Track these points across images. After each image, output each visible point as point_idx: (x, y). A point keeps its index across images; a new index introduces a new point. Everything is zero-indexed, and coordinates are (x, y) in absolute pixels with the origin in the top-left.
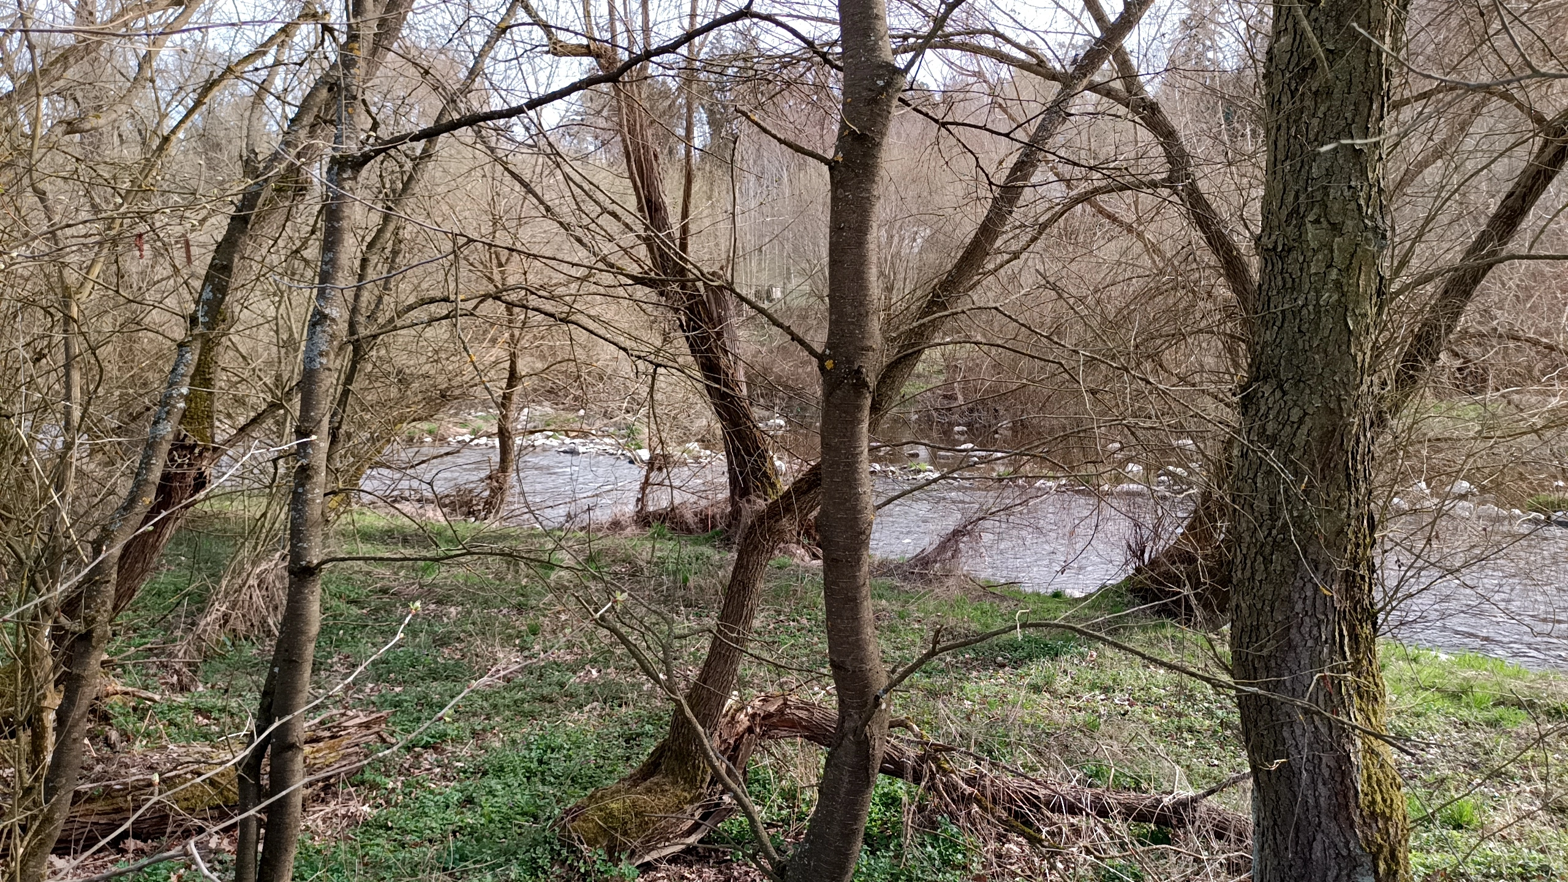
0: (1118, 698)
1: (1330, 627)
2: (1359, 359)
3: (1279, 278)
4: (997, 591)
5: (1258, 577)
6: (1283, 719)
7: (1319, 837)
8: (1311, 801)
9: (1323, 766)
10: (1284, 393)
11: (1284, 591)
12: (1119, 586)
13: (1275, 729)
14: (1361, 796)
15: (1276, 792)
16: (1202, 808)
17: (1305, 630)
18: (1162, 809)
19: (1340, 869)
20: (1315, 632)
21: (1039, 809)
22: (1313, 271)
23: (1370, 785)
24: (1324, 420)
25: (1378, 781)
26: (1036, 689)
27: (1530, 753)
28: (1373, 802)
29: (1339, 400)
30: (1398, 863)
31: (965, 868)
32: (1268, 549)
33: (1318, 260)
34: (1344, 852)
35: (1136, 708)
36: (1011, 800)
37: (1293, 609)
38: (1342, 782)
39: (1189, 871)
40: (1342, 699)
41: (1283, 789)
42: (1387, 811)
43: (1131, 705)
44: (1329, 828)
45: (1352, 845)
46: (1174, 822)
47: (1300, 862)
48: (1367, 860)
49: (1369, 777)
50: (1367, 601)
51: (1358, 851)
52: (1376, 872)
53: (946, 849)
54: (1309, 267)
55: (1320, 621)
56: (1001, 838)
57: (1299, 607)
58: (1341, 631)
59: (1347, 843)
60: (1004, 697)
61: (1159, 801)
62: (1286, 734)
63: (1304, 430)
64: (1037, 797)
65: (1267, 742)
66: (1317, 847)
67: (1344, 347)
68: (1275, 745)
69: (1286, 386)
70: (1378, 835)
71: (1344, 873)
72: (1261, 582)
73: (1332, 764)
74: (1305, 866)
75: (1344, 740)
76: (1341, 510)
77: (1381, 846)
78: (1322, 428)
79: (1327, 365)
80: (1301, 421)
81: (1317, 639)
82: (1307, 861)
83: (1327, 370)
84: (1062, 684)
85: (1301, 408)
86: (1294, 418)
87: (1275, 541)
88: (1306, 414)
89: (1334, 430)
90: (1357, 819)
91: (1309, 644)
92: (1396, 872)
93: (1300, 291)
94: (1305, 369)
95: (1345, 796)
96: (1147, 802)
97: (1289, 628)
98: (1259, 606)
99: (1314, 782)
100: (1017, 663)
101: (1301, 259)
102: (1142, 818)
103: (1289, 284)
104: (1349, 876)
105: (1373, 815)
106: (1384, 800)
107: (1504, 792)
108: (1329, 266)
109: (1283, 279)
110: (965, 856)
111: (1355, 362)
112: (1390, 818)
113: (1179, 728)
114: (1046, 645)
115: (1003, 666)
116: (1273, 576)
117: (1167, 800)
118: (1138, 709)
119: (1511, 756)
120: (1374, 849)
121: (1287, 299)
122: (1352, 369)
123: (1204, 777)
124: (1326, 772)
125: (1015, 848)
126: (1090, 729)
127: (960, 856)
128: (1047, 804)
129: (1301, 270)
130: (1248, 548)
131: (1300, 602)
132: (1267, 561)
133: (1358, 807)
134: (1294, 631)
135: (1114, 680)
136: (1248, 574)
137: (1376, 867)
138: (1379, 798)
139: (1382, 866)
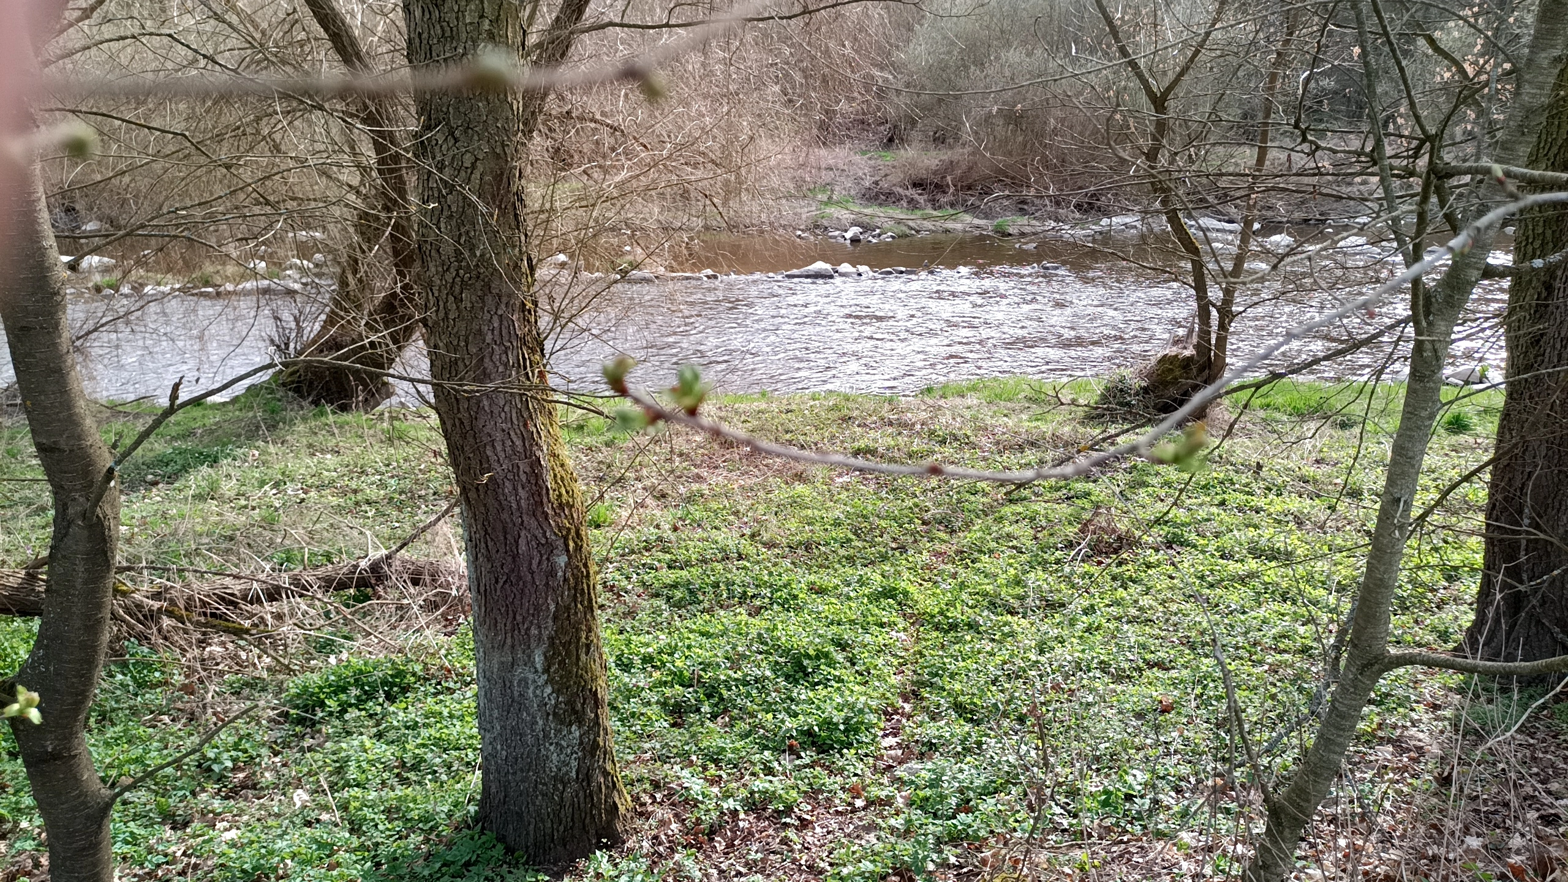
0: (290, 489)
1: (515, 352)
2: (515, 108)
3: (438, 27)
4: (127, 409)
5: (451, 316)
6: (486, 439)
7: (523, 533)
8: (514, 505)
9: (521, 473)
10: (456, 140)
11: (475, 326)
12: (268, 382)
13: (479, 450)
14: (551, 492)
15: (485, 505)
16: (396, 564)
17: (496, 357)
18: (360, 573)
19: (541, 556)
20: (504, 358)
21: (235, 605)
22: (468, 21)
23: (556, 482)
24: (493, 165)
25: (562, 478)
26: (200, 497)
27: (638, 459)
28: (560, 495)
29: (503, 145)
30: (582, 540)
31: (166, 683)
32: (457, 289)
33: (471, 10)
34: (543, 541)
35: (312, 494)
36: (204, 604)
37: (484, 340)
38: (536, 484)
39: (394, 620)
40: (530, 413)
41: (490, 501)
42: (571, 500)
43: (306, 493)
44: (529, 524)
45: (548, 534)
46: (373, 581)
47: (510, 559)
48: (560, 543)
49: (555, 476)
50: (534, 332)
51: (553, 537)
52: (568, 551)
53: (139, 672)
54: (464, 16)
55: (507, 348)
56: (203, 643)
57: (489, 338)
58: (523, 355)
59: (545, 532)
60: (164, 515)
61: (356, 567)
62: (489, 453)
63: (477, 175)
64: (232, 595)
65: (473, 462)
66: (522, 542)
67: (502, 96)
68: (481, 464)
69: (457, 133)
70: (566, 521)
71: (544, 558)
72: (454, 320)
73: (528, 470)
74: (514, 561)
75: (535, 448)
76: (514, 247)
77: (569, 529)
78: (491, 172)
79: (490, 112)
80: (474, 166)
81: (506, 365)
82: (515, 557)
83: (490, 117)
84: (228, 488)
85: (473, 154)
86: (467, 164)
87: (462, 280)
88: (477, 159)
89: (502, 174)
90: (550, 512)
91: (500, 370)
92: (582, 546)
93: (459, 40)
94: (471, 116)
95: (540, 495)
96: (345, 570)
97: (482, 359)
98: (455, 343)
99: (515, 489)
100: (171, 479)
101: (456, 8)
102: (342, 585)
103: (448, 34)
104: (548, 559)
105: (561, 506)
106: (567, 492)
107: (624, 493)
108: (482, 17)
109: (441, 27)
110: (163, 673)
111: (512, 110)
112: (573, 506)
113: (357, 503)
114: (201, 454)
115: (155, 484)
116: (465, 313)
117: (364, 564)
118: (313, 493)
119: (626, 465)
120: (564, 533)
121: (447, 47)
122: (511, 117)
123: (389, 539)
124: (523, 478)
125: (218, 649)
126: (269, 523)
127: (157, 674)
128: (244, 598)
129: (457, 18)
130: (440, 291)
131: (490, 333)
132: (458, 300)
133: (549, 501)
134: (487, 360)
135: (283, 473)
136: (442, 314)
137: (567, 545)
138: (563, 491)
139: (571, 545)
